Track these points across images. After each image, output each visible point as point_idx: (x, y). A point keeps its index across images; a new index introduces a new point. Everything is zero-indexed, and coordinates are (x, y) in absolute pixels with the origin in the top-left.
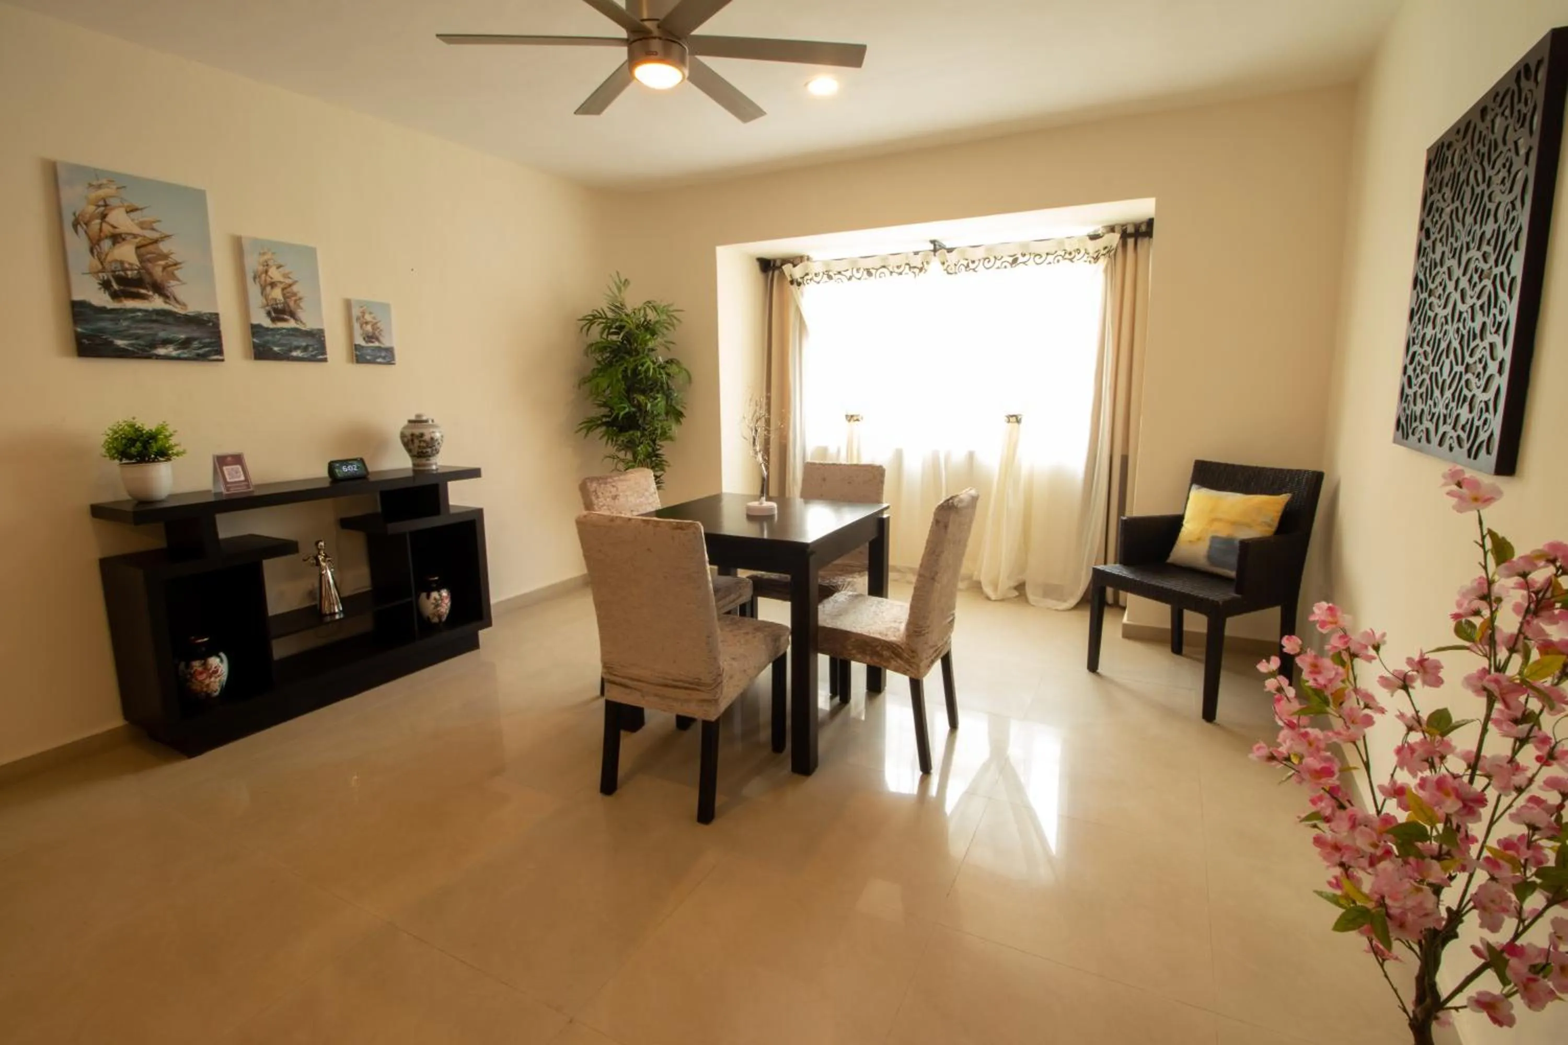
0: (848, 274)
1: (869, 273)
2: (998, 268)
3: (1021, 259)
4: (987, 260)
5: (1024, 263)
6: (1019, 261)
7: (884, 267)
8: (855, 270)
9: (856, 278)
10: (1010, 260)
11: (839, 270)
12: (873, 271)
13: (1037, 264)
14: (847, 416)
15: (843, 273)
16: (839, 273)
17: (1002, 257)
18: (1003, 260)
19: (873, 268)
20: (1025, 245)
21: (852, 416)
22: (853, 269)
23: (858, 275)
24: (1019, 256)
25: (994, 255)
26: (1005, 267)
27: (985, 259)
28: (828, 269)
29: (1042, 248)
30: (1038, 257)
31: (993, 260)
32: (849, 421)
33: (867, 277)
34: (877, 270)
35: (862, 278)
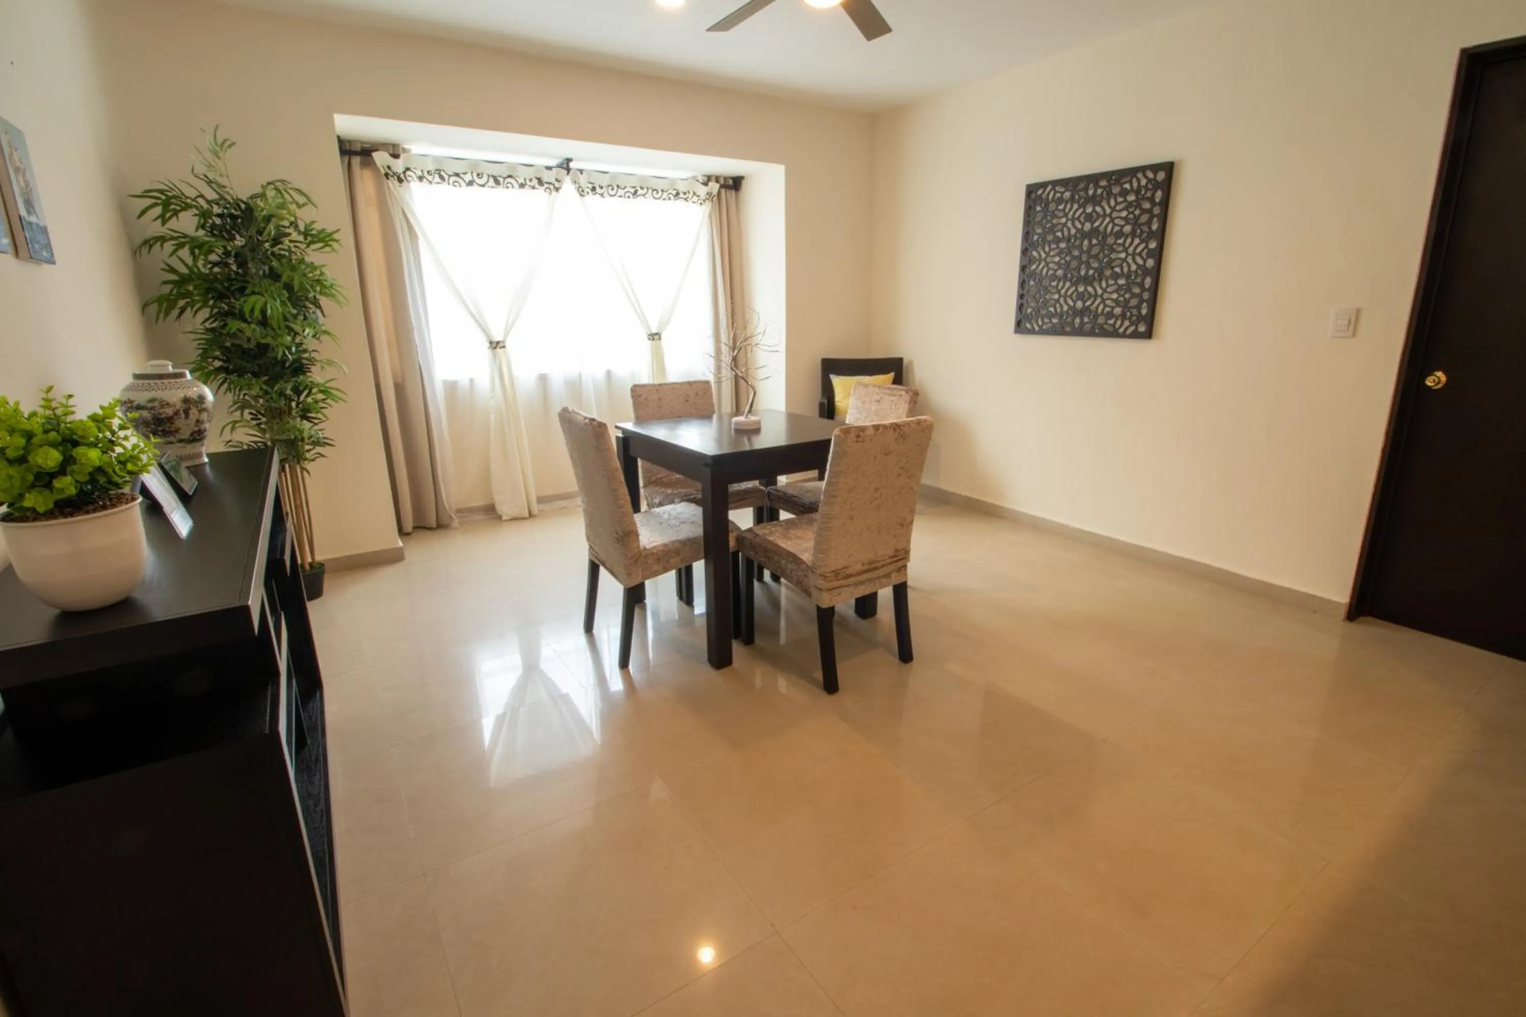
0: (468, 178)
1: (497, 182)
2: (621, 196)
3: (640, 192)
4: (610, 188)
5: (644, 195)
6: (639, 193)
7: (510, 176)
8: (475, 175)
9: (476, 183)
10: (633, 190)
11: (457, 172)
12: (501, 180)
13: (655, 198)
14: (491, 343)
15: (461, 175)
16: (457, 175)
17: (625, 188)
18: (626, 190)
19: (500, 176)
20: (643, 178)
21: (498, 343)
22: (472, 173)
23: (481, 182)
24: (639, 189)
25: (617, 183)
26: (629, 197)
27: (610, 186)
28: (438, 167)
29: (660, 185)
30: (655, 192)
31: (616, 188)
32: (495, 348)
33: (494, 185)
34: (505, 178)
35: (486, 186)
